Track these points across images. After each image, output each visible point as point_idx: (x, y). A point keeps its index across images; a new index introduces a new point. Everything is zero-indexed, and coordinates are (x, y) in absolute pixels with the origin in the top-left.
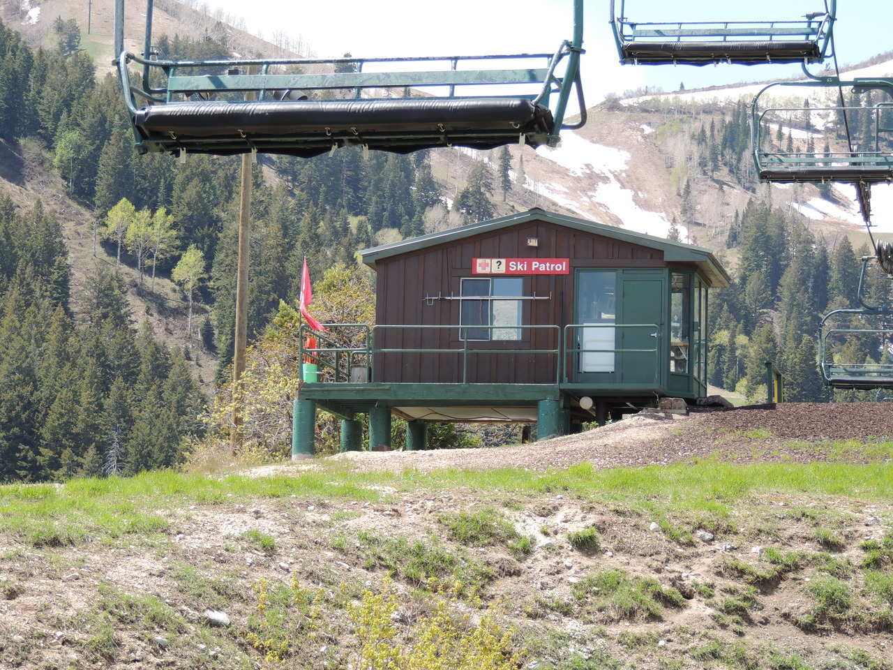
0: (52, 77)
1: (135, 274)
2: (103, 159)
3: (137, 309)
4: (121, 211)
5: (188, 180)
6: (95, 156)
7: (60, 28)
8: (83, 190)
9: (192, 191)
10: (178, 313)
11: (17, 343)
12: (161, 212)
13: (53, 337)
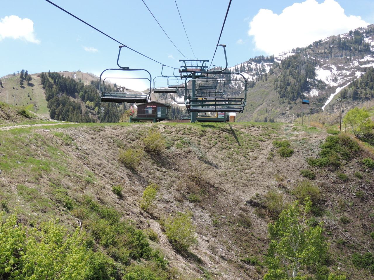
0: (79, 85)
1: (90, 110)
2: (86, 96)
3: (90, 114)
4: (88, 102)
5: (96, 98)
6: (85, 95)
7: (79, 79)
8: (83, 99)
9: (97, 100)
10: (95, 115)
11: (76, 118)
12: (93, 102)
13: (80, 118)
